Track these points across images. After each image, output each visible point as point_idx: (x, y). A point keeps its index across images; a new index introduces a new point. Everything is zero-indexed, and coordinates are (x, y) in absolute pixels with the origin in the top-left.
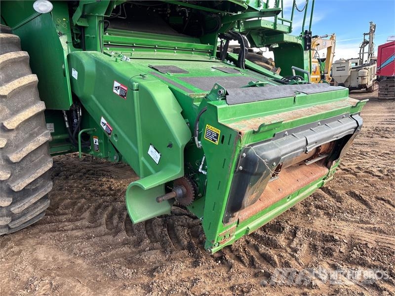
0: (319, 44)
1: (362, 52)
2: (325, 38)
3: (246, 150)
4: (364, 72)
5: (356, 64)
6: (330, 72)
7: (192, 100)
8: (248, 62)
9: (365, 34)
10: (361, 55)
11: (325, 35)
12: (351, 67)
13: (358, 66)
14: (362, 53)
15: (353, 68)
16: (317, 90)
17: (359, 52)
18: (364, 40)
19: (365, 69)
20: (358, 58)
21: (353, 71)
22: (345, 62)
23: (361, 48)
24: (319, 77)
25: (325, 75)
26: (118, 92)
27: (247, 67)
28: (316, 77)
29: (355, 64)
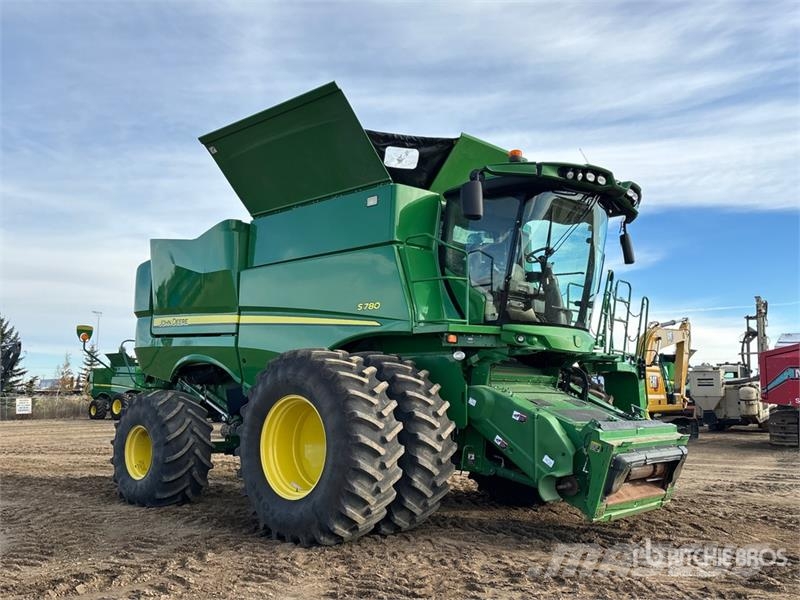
0: (659, 338)
1: (745, 351)
2: (670, 327)
3: (615, 455)
4: (750, 393)
5: (736, 375)
6: (684, 389)
7: (574, 427)
8: (590, 396)
9: (748, 318)
10: (746, 356)
11: (668, 320)
12: (725, 381)
13: (739, 378)
14: (745, 353)
15: (728, 383)
16: (652, 425)
17: (740, 351)
18: (748, 328)
19: (750, 386)
20: (739, 363)
21: (730, 389)
22: (711, 370)
23: (743, 342)
24: (663, 397)
25: (676, 394)
26: (517, 419)
27: (590, 400)
28: (658, 397)
29: (732, 375)
